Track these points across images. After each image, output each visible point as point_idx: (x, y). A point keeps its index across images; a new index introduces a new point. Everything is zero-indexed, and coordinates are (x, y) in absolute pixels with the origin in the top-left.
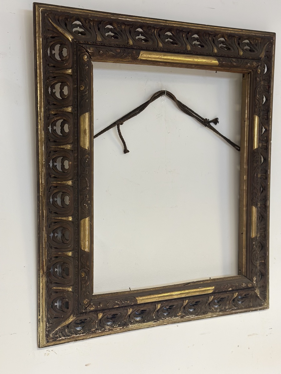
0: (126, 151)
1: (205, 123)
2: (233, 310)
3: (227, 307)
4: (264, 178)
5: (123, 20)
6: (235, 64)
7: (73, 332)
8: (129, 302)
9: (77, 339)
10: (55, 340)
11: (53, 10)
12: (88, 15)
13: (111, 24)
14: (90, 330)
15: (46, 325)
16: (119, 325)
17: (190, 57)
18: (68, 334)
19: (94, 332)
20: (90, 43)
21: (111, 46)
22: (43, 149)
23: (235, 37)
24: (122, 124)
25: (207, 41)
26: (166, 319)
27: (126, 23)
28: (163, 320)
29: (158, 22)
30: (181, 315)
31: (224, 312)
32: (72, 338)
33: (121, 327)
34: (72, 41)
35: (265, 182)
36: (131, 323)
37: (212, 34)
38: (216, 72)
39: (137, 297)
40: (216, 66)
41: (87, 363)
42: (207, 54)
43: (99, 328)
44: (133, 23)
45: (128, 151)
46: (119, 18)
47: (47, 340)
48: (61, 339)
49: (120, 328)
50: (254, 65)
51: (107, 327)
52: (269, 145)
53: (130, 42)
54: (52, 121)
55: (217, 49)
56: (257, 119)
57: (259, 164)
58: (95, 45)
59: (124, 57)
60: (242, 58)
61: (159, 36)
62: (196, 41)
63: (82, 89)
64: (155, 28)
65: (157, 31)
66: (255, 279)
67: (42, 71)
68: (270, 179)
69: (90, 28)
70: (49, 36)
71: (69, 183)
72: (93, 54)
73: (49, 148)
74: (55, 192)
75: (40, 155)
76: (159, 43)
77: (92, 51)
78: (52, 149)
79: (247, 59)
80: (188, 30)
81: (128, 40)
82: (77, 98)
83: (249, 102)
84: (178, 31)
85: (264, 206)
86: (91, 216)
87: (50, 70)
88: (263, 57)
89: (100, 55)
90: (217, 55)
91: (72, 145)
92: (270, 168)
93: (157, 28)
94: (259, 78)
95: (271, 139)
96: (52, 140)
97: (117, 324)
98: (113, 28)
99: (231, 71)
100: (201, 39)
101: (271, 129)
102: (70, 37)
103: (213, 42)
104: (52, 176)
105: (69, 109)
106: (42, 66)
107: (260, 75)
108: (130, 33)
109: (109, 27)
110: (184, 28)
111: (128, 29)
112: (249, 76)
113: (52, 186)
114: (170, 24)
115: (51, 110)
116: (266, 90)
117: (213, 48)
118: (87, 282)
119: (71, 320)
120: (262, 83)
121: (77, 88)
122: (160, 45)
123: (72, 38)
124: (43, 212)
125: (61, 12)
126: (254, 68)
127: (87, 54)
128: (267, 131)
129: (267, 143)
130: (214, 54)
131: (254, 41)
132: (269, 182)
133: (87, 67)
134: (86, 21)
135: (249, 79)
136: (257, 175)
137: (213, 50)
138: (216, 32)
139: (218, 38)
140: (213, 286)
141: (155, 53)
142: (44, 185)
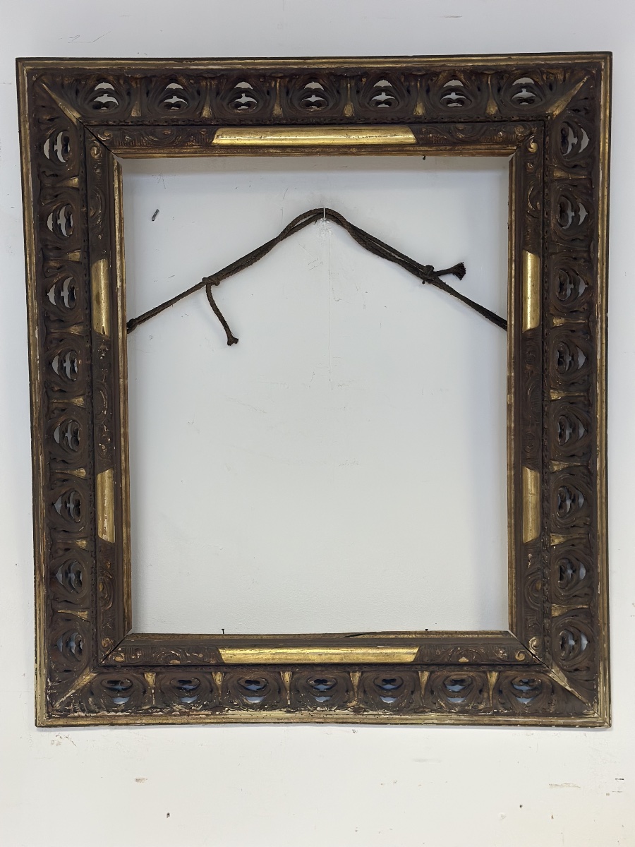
0: (232, 340)
1: (428, 275)
2: (498, 714)
3: (481, 707)
4: (586, 402)
5: (199, 69)
6: (461, 136)
7: (103, 706)
8: (201, 656)
9: (114, 722)
10: (64, 716)
11: (49, 69)
12: (122, 69)
13: (176, 81)
14: (138, 707)
15: (47, 683)
16: (204, 706)
17: (337, 132)
18: (93, 707)
19: (147, 713)
20: (110, 123)
21: (158, 125)
22: (37, 336)
23: (488, 74)
24: (217, 284)
25: (409, 91)
26: (315, 709)
27: (206, 75)
28: (309, 710)
29: (284, 64)
30: (354, 706)
31: (470, 714)
32: (101, 717)
33: (210, 713)
34: (77, 122)
35: (588, 412)
36: (233, 707)
37: (421, 76)
38: (424, 159)
40: (411, 145)
41: (139, 777)
42: (393, 119)
43: (159, 706)
44: (222, 73)
45: (236, 341)
46: (192, 67)
47: (48, 712)
48: (76, 714)
49: (206, 712)
50: (517, 133)
51: (177, 707)
52: (597, 323)
53: (206, 113)
54: (55, 281)
55: (425, 107)
56: (530, 259)
57: (553, 366)
58: (122, 125)
59: (182, 145)
60: (489, 121)
61: (288, 93)
62: (383, 94)
63: (91, 214)
64: (275, 79)
65: (282, 84)
66: (535, 643)
67: (30, 185)
68: (604, 406)
69: (129, 94)
70: (44, 117)
71: (79, 401)
72: (112, 143)
73: (48, 333)
74: (62, 419)
75: (32, 348)
76: (276, 107)
77: (108, 138)
78: (56, 336)
79: (504, 121)
80: (360, 73)
81: (203, 109)
82: (86, 232)
83: (515, 220)
84: (332, 78)
85: (586, 472)
86: (121, 470)
87: (48, 182)
88: (557, 112)
89: (128, 144)
90: (421, 120)
91: (82, 327)
92: (604, 376)
93: (279, 78)
94: (533, 164)
95: (604, 307)
96: (53, 317)
97: (199, 704)
98: (181, 87)
99: (461, 154)
100: (395, 89)
101: (602, 283)
102: (74, 115)
103: (428, 91)
104: (56, 389)
105: (76, 256)
106: (30, 175)
107: (547, 156)
108: (218, 94)
109: (173, 86)
110: (347, 70)
111: (214, 87)
112: (514, 162)
113: (56, 408)
114: (314, 64)
115: (52, 260)
116: (585, 191)
117: (416, 106)
118: (106, 604)
119: (87, 678)
120: (558, 174)
121: (87, 213)
122: (275, 112)
123: (78, 116)
124: (38, 459)
125: (66, 69)
126: (520, 142)
127: (98, 144)
128: (591, 289)
129: (588, 318)
130: (413, 120)
131: (545, 79)
132: (599, 414)
133: (98, 171)
134: (118, 80)
135: (514, 168)
136: (544, 394)
137: (414, 109)
138: (432, 69)
139: (439, 83)
140: (417, 646)
141: (252, 130)
142: (38, 404)
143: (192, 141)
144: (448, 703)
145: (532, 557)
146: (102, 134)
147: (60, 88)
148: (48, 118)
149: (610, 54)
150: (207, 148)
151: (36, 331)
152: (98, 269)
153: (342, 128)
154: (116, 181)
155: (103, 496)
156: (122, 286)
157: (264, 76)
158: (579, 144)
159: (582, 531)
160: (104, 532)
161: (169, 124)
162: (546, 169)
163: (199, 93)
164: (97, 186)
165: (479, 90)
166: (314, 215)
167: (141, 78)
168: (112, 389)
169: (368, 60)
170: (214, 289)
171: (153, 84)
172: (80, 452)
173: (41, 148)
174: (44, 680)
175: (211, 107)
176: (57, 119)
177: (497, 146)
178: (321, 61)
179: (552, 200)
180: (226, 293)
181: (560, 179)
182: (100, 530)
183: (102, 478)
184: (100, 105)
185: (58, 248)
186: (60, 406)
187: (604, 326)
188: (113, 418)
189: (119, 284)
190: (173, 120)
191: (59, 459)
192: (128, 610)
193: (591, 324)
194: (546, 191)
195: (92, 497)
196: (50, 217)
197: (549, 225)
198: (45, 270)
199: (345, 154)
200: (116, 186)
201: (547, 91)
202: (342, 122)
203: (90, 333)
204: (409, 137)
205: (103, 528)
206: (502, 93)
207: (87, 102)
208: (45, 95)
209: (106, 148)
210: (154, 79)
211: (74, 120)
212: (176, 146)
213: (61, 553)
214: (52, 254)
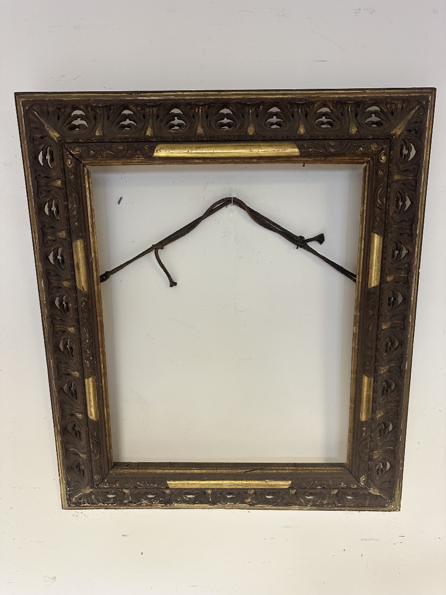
0: (173, 284)
2: (335, 506)
3: (325, 502)
4: (402, 327)
5: (144, 99)
6: (332, 150)
7: (101, 500)
8: (156, 486)
9: (108, 508)
10: (79, 506)
11: (37, 100)
12: (89, 100)
13: (128, 109)
14: (121, 501)
15: (66, 488)
16: (160, 501)
17: (243, 147)
18: (95, 501)
19: (125, 504)
20: (81, 141)
21: (115, 142)
22: (43, 285)
23: (349, 104)
24: (162, 248)
25: (293, 116)
26: (227, 503)
27: (148, 104)
28: (222, 504)
29: (205, 95)
30: (249, 503)
31: (319, 506)
32: (100, 506)
33: (164, 505)
34: (57, 140)
35: (403, 334)
36: (177, 502)
37: (302, 104)
38: (304, 166)
39: (169, 481)
40: (298, 156)
41: (124, 534)
42: (283, 137)
43: (133, 501)
44: (161, 102)
45: (175, 284)
46: (139, 98)
47: (68, 504)
48: (85, 505)
49: (162, 505)
50: (373, 149)
51: (144, 502)
52: (413, 277)
53: (149, 133)
54: (52, 249)
55: (306, 128)
56: (377, 240)
57: (385, 308)
58: (88, 142)
59: (131, 157)
60: (351, 139)
61: (207, 117)
62: (275, 117)
63: (70, 207)
64: (198, 106)
65: (204, 110)
66: (364, 479)
67: (31, 184)
68: (413, 329)
69: (95, 118)
70: (37, 136)
71: (72, 330)
72: (81, 156)
73: (50, 284)
74: (63, 337)
75: (40, 292)
76: (199, 128)
77: (78, 153)
78: (56, 285)
79: (362, 139)
80: (258, 102)
81: (146, 129)
82: (68, 219)
83: (366, 210)
84: (239, 105)
85: (398, 370)
86: (101, 374)
87: (43, 182)
88: (399, 133)
89: (93, 156)
90: (303, 138)
91: (70, 283)
92: (414, 311)
93: (201, 105)
94: (382, 171)
95: (418, 266)
96: (52, 273)
97: (157, 500)
98: (132, 113)
99: (331, 162)
100: (283, 114)
101: (418, 250)
102: (55, 135)
103: (306, 116)
104: (58, 318)
105: (63, 234)
106: (30, 178)
107: (390, 165)
108: (158, 117)
109: (126, 112)
110: (250, 99)
111: (155, 112)
112: (368, 169)
113: (59, 331)
114: (226, 95)
115: (49, 235)
116: (411, 188)
117: (298, 127)
118: (96, 456)
119: (88, 491)
120: (396, 177)
121: (68, 206)
122: (198, 132)
123: (58, 135)
124: (50, 361)
125: (50, 100)
126: (374, 155)
127: (71, 157)
128: (410, 254)
129: (408, 274)
130: (297, 137)
131: (388, 107)
132: (410, 335)
133: (72, 177)
134: (87, 108)
135: (367, 173)
136: (378, 327)
137: (297, 129)
138: (310, 99)
139: (315, 109)
140: (290, 480)
141: (182, 145)
142: (47, 329)
143: (139, 154)
144: (305, 500)
145: (366, 430)
146: (74, 150)
147: (47, 114)
148: (40, 136)
149: (435, 89)
150: (150, 159)
151: (42, 282)
152: (76, 246)
153: (246, 144)
154: (87, 183)
155: (89, 393)
156: (95, 256)
157: (190, 104)
158: (409, 155)
159: (393, 404)
160: (91, 415)
161: (124, 141)
162: (389, 174)
163: (144, 117)
164: (72, 188)
165: (342, 115)
166: (225, 202)
167: (103, 107)
168: (92, 325)
169: (264, 92)
170: (159, 250)
171: (112, 111)
172: (75, 361)
173: (36, 158)
174: (65, 486)
175: (152, 128)
176: (45, 136)
177: (357, 158)
178: (231, 93)
179: (392, 195)
180: (169, 254)
181: (397, 181)
182: (89, 412)
183: (88, 382)
184: (75, 127)
185: (53, 227)
186: (62, 329)
187: (417, 278)
188: (93, 344)
189: (93, 255)
190: (125, 138)
191: (63, 362)
192: (111, 456)
193: (409, 278)
194: (389, 190)
195: (84, 390)
196: (46, 206)
197: (389, 213)
198: (45, 242)
199: (248, 163)
200: (87, 186)
201: (390, 117)
202: (246, 139)
203: (75, 288)
204: (295, 151)
205: (91, 412)
206: (359, 117)
207: (65, 125)
208: (37, 120)
209: (78, 160)
210: (112, 107)
211: (55, 139)
212: (128, 158)
213: (69, 417)
214: (49, 231)
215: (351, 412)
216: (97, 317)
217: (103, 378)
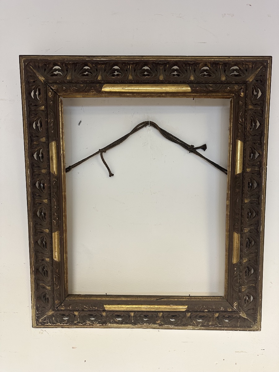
0: (111, 175)
1: (191, 149)
2: (217, 327)
3: (210, 323)
4: (257, 203)
5: (97, 60)
6: (211, 89)
7: (59, 321)
8: (96, 308)
9: (63, 327)
10: (43, 325)
11: (33, 60)
12: (64, 60)
14: (73, 322)
15: (36, 312)
16: (99, 322)
17: (157, 86)
18: (55, 321)
19: (75, 324)
20: (58, 82)
21: (79, 83)
22: (29, 173)
23: (220, 64)
24: (105, 152)
25: (186, 71)
26: (144, 324)
27: (100, 63)
28: (141, 324)
29: (133, 58)
30: (159, 323)
31: (206, 327)
32: (58, 325)
33: (101, 325)
34: (43, 82)
35: (258, 207)
36: (110, 323)
37: (192, 64)
38: (193, 99)
39: (106, 305)
40: (190, 92)
41: (74, 347)
42: (181, 82)
43: (81, 322)
44: (107, 62)
45: (113, 175)
46: (94, 59)
47: (37, 323)
48: (48, 324)
49: (100, 325)
50: (235, 88)
51: (88, 322)
52: (263, 170)
53: (99, 78)
54: (36, 150)
55: (194, 77)
56: (239, 143)
57: (246, 188)
58: (62, 83)
59: (88, 91)
60: (222, 83)
61: (135, 71)
62: (176, 72)
63: (49, 121)
64: (129, 64)
65: (133, 67)
66: (236, 305)
67: (25, 109)
68: (264, 204)
69: (67, 71)
70: (31, 81)
71: (46, 201)
72: (57, 90)
73: (33, 172)
74: (40, 207)
75: (27, 178)
76: (130, 76)
77: (56, 88)
78: (37, 173)
79: (229, 83)
80: (166, 62)
81: (98, 76)
82: (47, 130)
83: (233, 126)
84: (154, 64)
85: (256, 231)
86: (63, 230)
87: (33, 108)
88: (251, 80)
89: (64, 91)
90: (193, 82)
91: (46, 170)
92: (265, 192)
93: (132, 64)
94: (242, 102)
95: (266, 163)
96: (35, 165)
97: (97, 321)
98: (89, 68)
99: (210, 97)
100: (181, 70)
101: (265, 153)
102: (42, 79)
103: (195, 71)
104: (37, 195)
105: (43, 139)
106: (25, 105)
107: (247, 99)
108: (105, 71)
109: (86, 67)
110: (160, 61)
111: (103, 68)
112: (233, 101)
113: (38, 203)
114: (146, 58)
115: (35, 141)
116: (259, 115)
117: (190, 76)
118: (57, 287)
119: (50, 313)
120: (250, 107)
121: (48, 121)
122: (129, 78)
123: (44, 79)
124: (30, 223)
125: (41, 60)
126: (236, 92)
127: (51, 90)
128: (261, 156)
129: (260, 168)
130: (189, 82)
131: (244, 67)
132: (262, 208)
133: (51, 102)
134: (62, 65)
135: (232, 104)
136: (242, 201)
137: (189, 78)
138: (197, 61)
139: (200, 67)
140: (187, 305)
141: (119, 85)
142: (30, 201)
143: (93, 89)
144: (197, 322)
145: (236, 270)
146: (53, 86)
147: (38, 68)
148: (33, 81)
149: (271, 57)
150: (100, 93)
151: (29, 171)
152: (52, 146)
153: (159, 85)
154: (60, 107)
155: (55, 242)
156: (63, 153)
157: (125, 63)
158: (257, 95)
159: (253, 255)
160: (55, 257)
161: (84, 82)
162: (246, 104)
163: (97, 70)
164: (51, 109)
165: (216, 71)
166: (145, 124)
167: (73, 64)
168: (59, 197)
169: (169, 57)
170: (103, 154)
171: (77, 66)
172: (46, 222)
173: (30, 94)
174: (35, 311)
175: (102, 76)
176: (36, 80)
177: (226, 94)
178: (149, 57)
179: (248, 118)
180: (109, 156)
181: (251, 109)
182: (54, 256)
183: (55, 235)
184: (55, 75)
185: (37, 136)
186: (39, 202)
187: (265, 171)
188: (59, 210)
189: (62, 152)
190: (85, 81)
191: (39, 224)
192: (67, 287)
193: (261, 171)
194: (246, 114)
195: (51, 241)
196: (34, 123)
197: (246, 129)
198: (32, 146)
199: (159, 96)
200: (60, 109)
201: (245, 72)
202: (158, 82)
203: (49, 173)
204: (189, 89)
205: (55, 256)
206: (226, 72)
207: (49, 74)
208: (31, 71)
209: (55, 93)
210: (77, 64)
211: (42, 81)
212: (86, 92)
213: (40, 261)
214: (35, 139)
215: (226, 258)
216: (62, 192)
217: (64, 233)
